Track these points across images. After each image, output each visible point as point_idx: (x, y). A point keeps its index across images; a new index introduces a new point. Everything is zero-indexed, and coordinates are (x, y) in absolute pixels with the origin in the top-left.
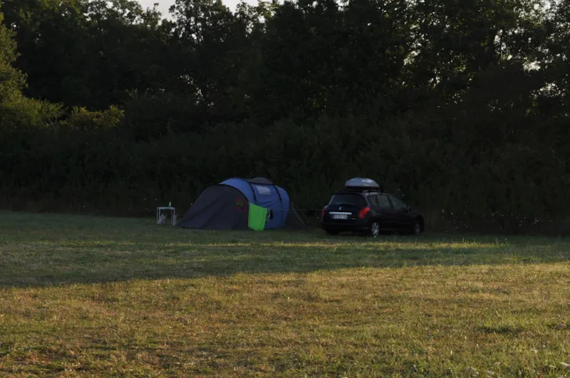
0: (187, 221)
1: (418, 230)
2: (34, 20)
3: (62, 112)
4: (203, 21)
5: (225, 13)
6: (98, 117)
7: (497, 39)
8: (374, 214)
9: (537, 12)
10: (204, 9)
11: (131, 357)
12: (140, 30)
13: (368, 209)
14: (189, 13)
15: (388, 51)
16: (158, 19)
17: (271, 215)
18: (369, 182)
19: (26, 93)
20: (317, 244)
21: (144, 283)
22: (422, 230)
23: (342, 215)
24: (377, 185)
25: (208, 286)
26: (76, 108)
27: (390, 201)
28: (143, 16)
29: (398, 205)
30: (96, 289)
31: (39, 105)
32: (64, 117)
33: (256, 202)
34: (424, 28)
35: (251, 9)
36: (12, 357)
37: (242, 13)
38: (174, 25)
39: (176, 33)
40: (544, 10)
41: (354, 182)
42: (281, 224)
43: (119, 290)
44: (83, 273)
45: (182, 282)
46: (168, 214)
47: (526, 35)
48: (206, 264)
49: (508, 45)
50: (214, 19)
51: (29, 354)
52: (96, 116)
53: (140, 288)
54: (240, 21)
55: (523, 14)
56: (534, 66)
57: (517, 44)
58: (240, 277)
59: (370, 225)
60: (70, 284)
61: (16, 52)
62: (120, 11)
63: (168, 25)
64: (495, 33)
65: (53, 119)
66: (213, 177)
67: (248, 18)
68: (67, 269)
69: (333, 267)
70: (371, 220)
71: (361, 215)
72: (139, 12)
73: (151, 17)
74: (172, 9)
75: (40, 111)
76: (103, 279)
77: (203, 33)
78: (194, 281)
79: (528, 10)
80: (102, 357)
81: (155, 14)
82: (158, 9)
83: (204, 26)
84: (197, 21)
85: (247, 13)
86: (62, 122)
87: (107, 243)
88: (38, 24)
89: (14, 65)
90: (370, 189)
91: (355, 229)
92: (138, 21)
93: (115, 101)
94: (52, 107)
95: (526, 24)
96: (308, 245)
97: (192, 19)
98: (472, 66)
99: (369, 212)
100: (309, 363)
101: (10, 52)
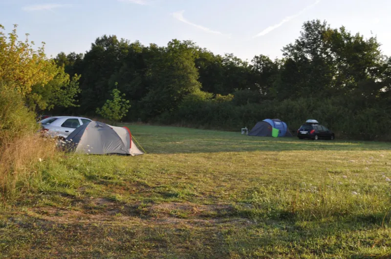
0: (251, 133)
1: (332, 138)
2: (205, 65)
3: (213, 96)
4: (263, 65)
5: (271, 63)
6: (225, 98)
7: (366, 70)
8: (316, 132)
9: (381, 61)
10: (263, 61)
11: (204, 176)
12: (241, 68)
13: (314, 130)
14: (258, 62)
15: (325, 75)
16: (247, 64)
17: (280, 132)
18: (315, 121)
19: (202, 90)
20: (293, 142)
21: (223, 153)
22: (334, 138)
23: (304, 132)
24: (317, 122)
25: (244, 155)
26: (217, 95)
27: (322, 128)
28: (242, 63)
29: (325, 129)
30: (207, 155)
31: (205, 94)
32: (213, 98)
33: (275, 127)
34: (340, 67)
35: (279, 61)
36: (167, 174)
37: (276, 62)
38: (252, 66)
39: (253, 69)
40: (384, 60)
41: (309, 121)
42: (283, 135)
43: (214, 155)
44: (205, 149)
45: (236, 153)
46: (245, 131)
47: (377, 69)
48: (248, 148)
49: (370, 73)
50: (266, 64)
51: (173, 173)
52: (224, 97)
53: (221, 155)
54: (276, 64)
55: (376, 62)
56: (379, 80)
57: (373, 72)
58: (257, 152)
59: (314, 136)
60: (199, 152)
61: (198, 76)
62: (235, 62)
63: (251, 66)
64: (365, 68)
65: (210, 98)
66: (261, 118)
67: (279, 64)
68: (201, 148)
69: (291, 150)
70: (315, 134)
71: (311, 133)
72: (241, 62)
73: (245, 64)
74: (252, 61)
75: (205, 96)
76: (210, 151)
77: (263, 69)
78: (240, 153)
79: (378, 60)
80: (195, 175)
81: (247, 63)
82: (247, 61)
83: (263, 67)
84: (261, 65)
85: (278, 62)
86: (213, 99)
87: (220, 140)
88: (207, 66)
89: (198, 80)
90: (315, 124)
91: (309, 137)
92: (240, 65)
93: (231, 93)
94: (209, 94)
95: (377, 65)
96: (289, 142)
97: (259, 64)
98: (356, 80)
99: (314, 132)
100: (261, 180)
101: (196, 76)
